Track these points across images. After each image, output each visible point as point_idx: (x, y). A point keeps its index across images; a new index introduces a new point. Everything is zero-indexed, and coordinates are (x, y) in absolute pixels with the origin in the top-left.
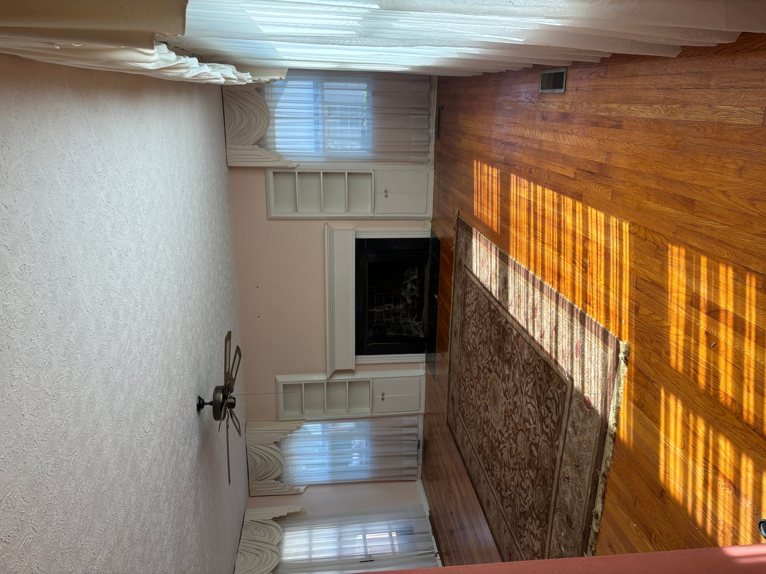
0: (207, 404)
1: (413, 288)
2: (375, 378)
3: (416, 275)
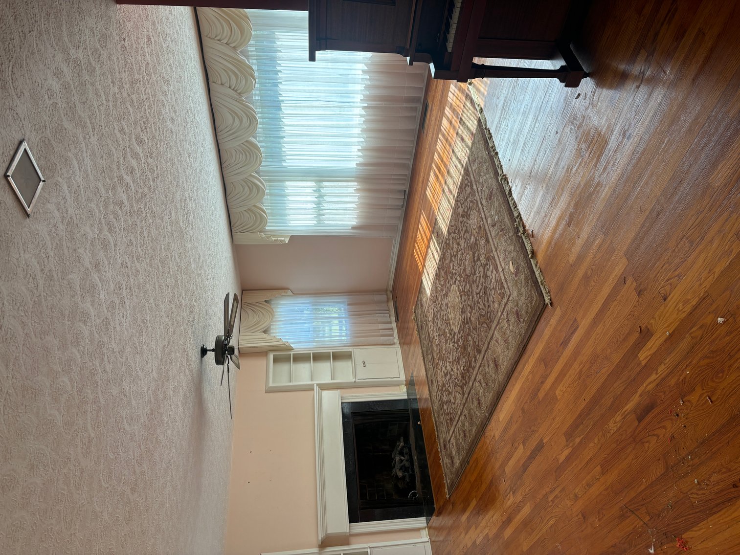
0: (210, 350)
1: (401, 459)
2: (373, 547)
3: (402, 444)
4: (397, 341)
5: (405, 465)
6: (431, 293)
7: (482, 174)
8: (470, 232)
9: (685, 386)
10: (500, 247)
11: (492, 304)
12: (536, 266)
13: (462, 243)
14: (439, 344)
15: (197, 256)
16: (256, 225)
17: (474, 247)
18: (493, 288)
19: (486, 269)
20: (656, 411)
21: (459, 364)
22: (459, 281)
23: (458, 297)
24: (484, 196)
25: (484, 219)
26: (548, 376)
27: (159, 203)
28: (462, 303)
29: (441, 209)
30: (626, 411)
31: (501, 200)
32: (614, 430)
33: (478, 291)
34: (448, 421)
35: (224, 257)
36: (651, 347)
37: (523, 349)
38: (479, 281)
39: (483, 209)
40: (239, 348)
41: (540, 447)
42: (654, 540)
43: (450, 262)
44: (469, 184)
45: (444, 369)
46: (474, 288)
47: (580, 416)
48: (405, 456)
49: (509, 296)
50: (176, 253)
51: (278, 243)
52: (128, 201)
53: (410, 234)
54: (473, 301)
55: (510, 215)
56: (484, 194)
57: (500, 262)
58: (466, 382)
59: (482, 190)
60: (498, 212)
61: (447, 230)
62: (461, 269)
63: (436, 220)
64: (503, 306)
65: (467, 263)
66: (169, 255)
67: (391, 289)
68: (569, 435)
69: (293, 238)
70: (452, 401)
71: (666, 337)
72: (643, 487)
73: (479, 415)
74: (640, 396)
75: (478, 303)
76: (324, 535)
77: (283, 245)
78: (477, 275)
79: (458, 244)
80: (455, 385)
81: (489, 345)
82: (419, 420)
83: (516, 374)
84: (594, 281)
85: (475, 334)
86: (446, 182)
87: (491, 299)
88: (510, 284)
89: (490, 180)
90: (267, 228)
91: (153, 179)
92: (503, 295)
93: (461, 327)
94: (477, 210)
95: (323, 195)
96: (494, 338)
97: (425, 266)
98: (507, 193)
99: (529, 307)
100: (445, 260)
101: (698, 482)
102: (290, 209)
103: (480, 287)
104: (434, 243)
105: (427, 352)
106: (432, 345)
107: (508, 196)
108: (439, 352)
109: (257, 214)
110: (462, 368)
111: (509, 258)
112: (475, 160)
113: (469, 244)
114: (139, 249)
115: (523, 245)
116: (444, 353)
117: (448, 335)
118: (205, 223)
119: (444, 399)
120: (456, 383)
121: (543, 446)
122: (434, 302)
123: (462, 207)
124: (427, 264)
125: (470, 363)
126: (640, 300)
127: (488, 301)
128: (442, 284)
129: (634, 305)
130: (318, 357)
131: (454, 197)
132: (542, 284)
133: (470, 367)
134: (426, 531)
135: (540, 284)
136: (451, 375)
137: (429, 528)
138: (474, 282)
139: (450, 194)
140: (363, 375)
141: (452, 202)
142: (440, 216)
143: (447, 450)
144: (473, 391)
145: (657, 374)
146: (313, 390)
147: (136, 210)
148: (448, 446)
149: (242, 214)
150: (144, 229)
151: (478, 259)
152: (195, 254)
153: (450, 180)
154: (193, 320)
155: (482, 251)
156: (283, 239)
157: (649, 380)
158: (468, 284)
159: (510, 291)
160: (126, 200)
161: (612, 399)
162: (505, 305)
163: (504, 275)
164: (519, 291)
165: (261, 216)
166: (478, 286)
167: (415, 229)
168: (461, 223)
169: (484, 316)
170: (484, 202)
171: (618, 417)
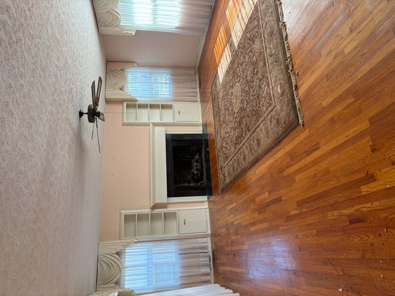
0: (85, 114)
1: (197, 165)
2: (179, 210)
3: (198, 157)
4: (199, 99)
5: (198, 168)
6: (222, 81)
7: (267, 15)
8: (253, 53)
9: (391, 223)
10: (273, 72)
11: (261, 106)
12: (297, 96)
13: (247, 57)
14: (224, 114)
15: (72, 53)
16: (114, 22)
17: (255, 64)
18: (264, 97)
19: (261, 83)
20: (364, 224)
21: (235, 131)
22: (242, 82)
23: (240, 92)
24: (267, 32)
25: (264, 48)
26: (291, 166)
27: (36, 26)
28: (242, 97)
29: (235, 28)
30: (342, 213)
31: (279, 40)
32: (331, 218)
33: (254, 94)
34: (225, 158)
35: (93, 45)
36: (372, 188)
37: (277, 142)
38: (255, 88)
39: (265, 41)
40: (105, 98)
41: (279, 200)
42: (343, 286)
43: (237, 67)
44: (257, 18)
45: (225, 129)
46: (251, 90)
47: (309, 198)
48: (199, 163)
49: (274, 107)
50: (55, 58)
51: (128, 35)
52: (6, 36)
53: (213, 37)
54: (249, 99)
55: (284, 54)
56: (267, 31)
57: (271, 82)
58: (238, 143)
59: (265, 27)
60: (276, 48)
61: (237, 44)
62: (244, 75)
63: (231, 34)
64: (269, 111)
65: (248, 73)
66: (49, 62)
67: (198, 67)
68: (300, 204)
69: (137, 32)
70: (228, 148)
71: (386, 187)
72: (343, 257)
73: (243, 164)
74: (355, 210)
75: (252, 101)
76: (154, 204)
77: (131, 37)
78: (255, 84)
79: (244, 57)
80: (231, 141)
81: (256, 129)
82: (208, 148)
83: (270, 154)
84: (338, 126)
85: (247, 119)
86: (240, 11)
87: (261, 103)
88: (276, 100)
89: (273, 22)
90: (121, 24)
91: (28, 9)
92: (270, 105)
93: (239, 110)
94: (260, 40)
95: (157, 4)
96: (260, 127)
97: (220, 62)
98: (284, 37)
99: (287, 120)
100: (234, 64)
101: (383, 277)
102: (135, 13)
103: (255, 92)
104: (228, 50)
105: (216, 114)
106: (220, 113)
107: (284, 40)
108: (224, 118)
109: (114, 15)
110: (237, 134)
111: (278, 83)
112: (264, 2)
113: (251, 61)
114: (22, 69)
115: (290, 79)
116: (227, 121)
117: (231, 112)
118: (77, 26)
119: (224, 145)
120: (232, 141)
121: (281, 200)
122: (224, 87)
123: (250, 33)
124: (222, 61)
125: (242, 134)
126: (373, 155)
127: (259, 103)
128: (231, 79)
129: (366, 156)
130: (152, 106)
131: (245, 23)
132: (299, 111)
133: (241, 136)
134: (207, 203)
135: (298, 109)
136: (229, 135)
137: (209, 201)
138: (252, 87)
139: (242, 20)
140: (179, 119)
141: (243, 27)
142: (234, 33)
143: (222, 171)
144: (241, 150)
145: (372, 204)
146: (150, 126)
147: (15, 40)
148: (223, 169)
149: (103, 14)
150: (24, 52)
151: (257, 74)
152: (71, 52)
153: (243, 10)
154: (72, 98)
155: (260, 70)
156: (131, 32)
157: (365, 205)
158: (247, 87)
159: (275, 104)
160: (4, 35)
161: (334, 201)
162: (271, 111)
163: (273, 92)
164: (282, 107)
165: (117, 17)
166: (254, 91)
167: (216, 34)
168: (248, 44)
169: (255, 111)
170: (266, 36)
171: (336, 213)
